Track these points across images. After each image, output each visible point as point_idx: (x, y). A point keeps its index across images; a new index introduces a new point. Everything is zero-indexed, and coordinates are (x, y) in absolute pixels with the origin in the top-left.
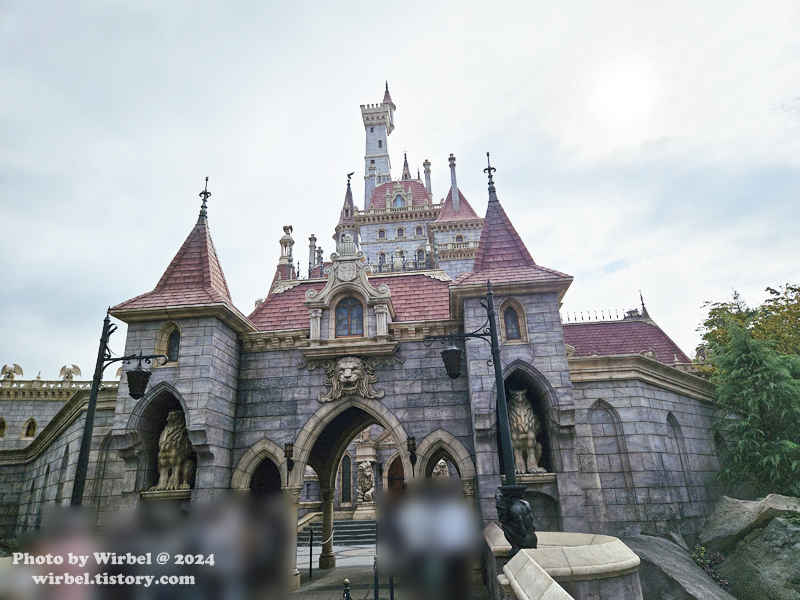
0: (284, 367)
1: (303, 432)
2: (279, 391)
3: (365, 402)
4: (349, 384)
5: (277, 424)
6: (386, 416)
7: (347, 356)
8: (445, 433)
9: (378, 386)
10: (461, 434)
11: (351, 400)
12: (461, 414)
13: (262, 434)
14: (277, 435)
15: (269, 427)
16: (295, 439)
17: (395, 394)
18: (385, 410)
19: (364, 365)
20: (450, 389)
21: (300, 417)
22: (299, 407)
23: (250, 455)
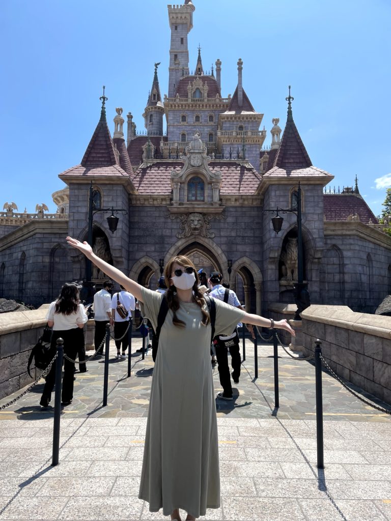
0: (156, 217)
1: (168, 254)
2: (154, 230)
3: (203, 239)
4: (195, 229)
5: (153, 249)
6: (215, 248)
7: (195, 213)
8: (247, 258)
9: (212, 231)
10: (257, 259)
11: (195, 238)
12: (257, 249)
13: (145, 254)
14: (153, 254)
15: (148, 250)
16: (164, 257)
17: (220, 237)
18: (215, 245)
19: (204, 219)
20: (252, 235)
21: (166, 246)
22: (166, 239)
23: (138, 264)
